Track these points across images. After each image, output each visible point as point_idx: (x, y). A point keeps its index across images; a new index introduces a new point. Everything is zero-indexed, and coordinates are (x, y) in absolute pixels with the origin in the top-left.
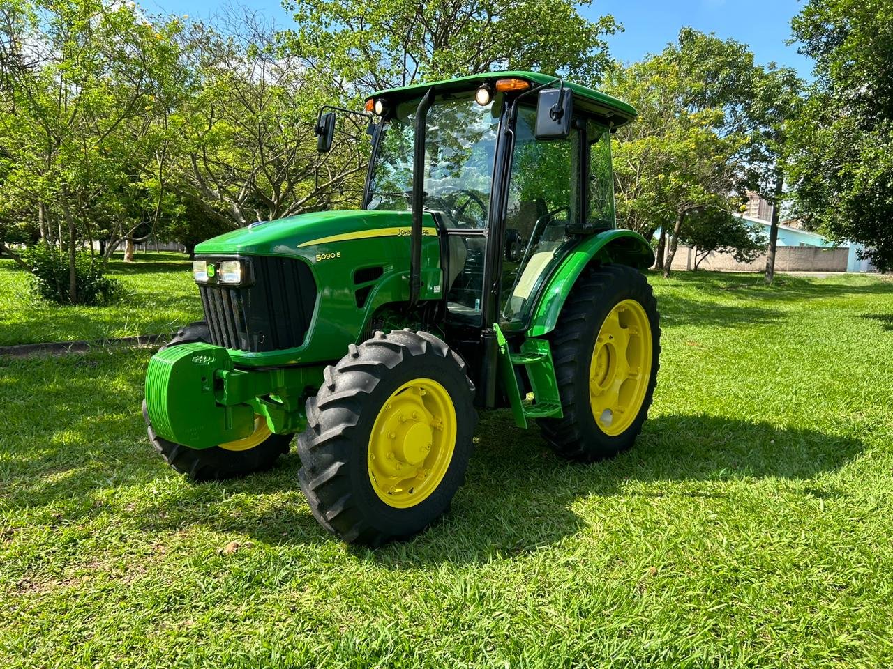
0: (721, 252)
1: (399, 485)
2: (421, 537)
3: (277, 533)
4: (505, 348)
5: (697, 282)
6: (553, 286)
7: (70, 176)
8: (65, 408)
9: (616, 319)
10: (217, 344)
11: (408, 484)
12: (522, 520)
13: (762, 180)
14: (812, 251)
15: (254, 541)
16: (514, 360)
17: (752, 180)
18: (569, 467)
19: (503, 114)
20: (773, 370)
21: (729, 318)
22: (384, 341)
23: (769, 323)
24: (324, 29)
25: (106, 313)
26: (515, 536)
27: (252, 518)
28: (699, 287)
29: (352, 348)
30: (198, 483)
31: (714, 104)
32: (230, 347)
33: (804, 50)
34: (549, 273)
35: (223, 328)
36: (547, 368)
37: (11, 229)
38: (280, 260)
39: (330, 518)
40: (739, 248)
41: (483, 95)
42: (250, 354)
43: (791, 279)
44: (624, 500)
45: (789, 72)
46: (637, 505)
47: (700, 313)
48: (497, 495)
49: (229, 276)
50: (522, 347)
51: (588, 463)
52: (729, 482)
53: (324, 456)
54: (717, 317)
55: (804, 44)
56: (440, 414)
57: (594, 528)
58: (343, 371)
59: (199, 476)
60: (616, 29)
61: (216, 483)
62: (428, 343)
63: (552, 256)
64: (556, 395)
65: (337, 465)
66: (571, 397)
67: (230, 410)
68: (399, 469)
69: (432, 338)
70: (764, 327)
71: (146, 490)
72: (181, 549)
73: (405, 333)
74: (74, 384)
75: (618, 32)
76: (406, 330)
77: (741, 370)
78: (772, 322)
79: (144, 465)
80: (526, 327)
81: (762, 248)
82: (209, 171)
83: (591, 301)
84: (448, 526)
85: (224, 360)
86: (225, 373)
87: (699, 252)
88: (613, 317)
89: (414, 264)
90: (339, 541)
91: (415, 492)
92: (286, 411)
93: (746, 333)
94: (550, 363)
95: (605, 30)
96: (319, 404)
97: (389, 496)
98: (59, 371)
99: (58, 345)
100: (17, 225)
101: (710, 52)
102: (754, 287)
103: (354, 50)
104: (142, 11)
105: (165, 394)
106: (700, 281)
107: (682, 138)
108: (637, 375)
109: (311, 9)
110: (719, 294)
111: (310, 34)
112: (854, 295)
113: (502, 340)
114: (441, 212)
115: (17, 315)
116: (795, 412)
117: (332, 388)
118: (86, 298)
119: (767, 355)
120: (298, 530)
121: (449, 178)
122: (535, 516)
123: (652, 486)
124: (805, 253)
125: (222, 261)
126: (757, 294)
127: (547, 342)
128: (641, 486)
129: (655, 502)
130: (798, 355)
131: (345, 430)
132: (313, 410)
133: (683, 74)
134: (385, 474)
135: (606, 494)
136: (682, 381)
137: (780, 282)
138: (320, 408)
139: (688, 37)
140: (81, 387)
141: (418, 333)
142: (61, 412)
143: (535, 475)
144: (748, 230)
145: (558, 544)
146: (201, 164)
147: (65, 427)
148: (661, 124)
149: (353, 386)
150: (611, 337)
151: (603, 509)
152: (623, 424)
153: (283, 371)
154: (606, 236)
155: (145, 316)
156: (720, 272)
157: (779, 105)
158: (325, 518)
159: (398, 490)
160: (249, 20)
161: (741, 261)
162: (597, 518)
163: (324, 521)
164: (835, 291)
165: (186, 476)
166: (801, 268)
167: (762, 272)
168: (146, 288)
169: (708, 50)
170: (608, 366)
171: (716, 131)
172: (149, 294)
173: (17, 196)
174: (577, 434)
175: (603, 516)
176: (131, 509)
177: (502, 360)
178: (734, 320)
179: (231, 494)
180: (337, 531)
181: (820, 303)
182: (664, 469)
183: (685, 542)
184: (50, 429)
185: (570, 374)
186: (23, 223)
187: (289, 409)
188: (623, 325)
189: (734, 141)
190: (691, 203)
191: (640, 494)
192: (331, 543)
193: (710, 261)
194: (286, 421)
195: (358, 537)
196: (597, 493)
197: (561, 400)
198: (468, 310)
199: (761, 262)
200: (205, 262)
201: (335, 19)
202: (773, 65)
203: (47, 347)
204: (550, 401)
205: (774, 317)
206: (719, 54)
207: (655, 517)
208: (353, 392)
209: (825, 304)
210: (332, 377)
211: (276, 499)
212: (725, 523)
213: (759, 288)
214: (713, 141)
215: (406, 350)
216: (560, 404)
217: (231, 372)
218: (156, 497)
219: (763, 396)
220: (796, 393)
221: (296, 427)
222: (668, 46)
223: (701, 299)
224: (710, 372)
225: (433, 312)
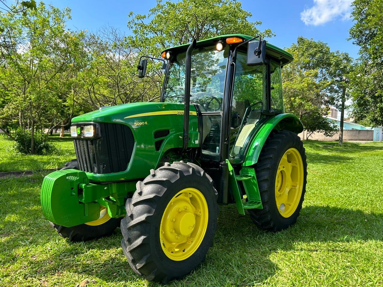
0: (318, 132)
1: (177, 247)
2: (189, 276)
3: (110, 274)
4: (232, 172)
5: (309, 145)
6: (256, 141)
7: (33, 97)
8: (16, 202)
9: (286, 158)
10: (82, 170)
11: (182, 247)
12: (244, 265)
13: (336, 100)
14: (358, 132)
15: (97, 279)
16: (237, 178)
17: (331, 101)
18: (265, 234)
19: (230, 55)
20: (355, 184)
21: (327, 160)
22: (169, 167)
23: (346, 162)
24: (146, 37)
25: (45, 158)
26: (241, 276)
27: (98, 264)
28: (311, 147)
29: (152, 171)
30: (73, 243)
31: (314, 69)
32: (88, 171)
33: (356, 42)
34: (253, 135)
35: (84, 162)
36: (254, 182)
37: (11, 123)
38: (115, 124)
39: (138, 268)
40: (326, 130)
41: (219, 46)
42: (98, 175)
43: (350, 143)
44: (297, 253)
45: (346, 54)
46: (305, 256)
47: (313, 158)
48: (230, 251)
49: (88, 133)
50: (240, 172)
51: (275, 232)
52: (350, 243)
53: (135, 232)
54: (321, 160)
55: (355, 40)
56: (199, 208)
57: (284, 271)
58: (146, 184)
59: (74, 239)
60: (272, 35)
61: (82, 243)
62: (193, 169)
63: (254, 126)
64: (259, 197)
65: (143, 238)
66: (266, 198)
67: (86, 205)
68: (177, 239)
69: (195, 166)
70: (344, 164)
71: (44, 247)
72: (56, 284)
73: (181, 163)
74: (24, 191)
75: (273, 36)
76: (181, 161)
77: (340, 184)
78: (347, 162)
79: (47, 233)
80: (242, 162)
81: (336, 130)
82: (96, 98)
83: (275, 148)
84: (204, 270)
85: (83, 178)
86: (84, 185)
87: (308, 132)
88: (284, 157)
89: (185, 128)
90: (144, 279)
91: (186, 251)
92: (118, 206)
93: (337, 167)
94: (256, 180)
95: (267, 35)
96: (133, 203)
97: (172, 254)
98: (17, 184)
99: (19, 172)
100: (13, 121)
101: (311, 47)
102: (335, 147)
103: (158, 44)
104: (68, 29)
105: (50, 197)
106: (310, 144)
107: (301, 82)
108: (296, 186)
109: (140, 28)
110: (320, 150)
111: (140, 38)
112: (380, 150)
113: (231, 168)
114: (198, 104)
115: (5, 159)
116: (372, 204)
117: (140, 194)
118: (39, 152)
119: (350, 177)
120: (122, 272)
121: (200, 92)
122: (251, 263)
123: (310, 245)
124: (355, 132)
125: (84, 126)
126: (337, 150)
127: (253, 169)
128: (304, 245)
129: (314, 254)
130: (364, 177)
131: (147, 218)
132: (130, 206)
133: (300, 56)
134: (170, 242)
135: (287, 250)
136: (312, 189)
137: (346, 145)
138: (133, 205)
139: (301, 40)
140: (26, 192)
141: (188, 163)
142: (13, 204)
143: (248, 238)
144: (330, 122)
145: (266, 281)
146: (92, 95)
147: (13, 212)
148: (292, 77)
149: (152, 193)
150: (284, 167)
151: (287, 259)
152: (290, 211)
153: (116, 184)
154: (280, 116)
155: (63, 159)
156: (318, 141)
157: (342, 68)
158: (136, 268)
159: (177, 250)
160: (114, 32)
161: (327, 136)
162: (285, 264)
163: (135, 269)
164: (371, 148)
165: (67, 239)
166: (353, 139)
167: (337, 141)
168: (66, 147)
169: (310, 46)
170: (282, 182)
171: (315, 80)
172: (67, 150)
173: (14, 109)
174: (269, 217)
175: (287, 263)
176: (35, 259)
177: (231, 178)
178: (330, 161)
179: (89, 250)
180: (142, 275)
181: (366, 154)
182: (315, 236)
183: (337, 281)
184: (5, 213)
185: (265, 186)
186: (15, 120)
187: (119, 204)
188: (289, 162)
189: (323, 84)
190: (306, 110)
191: (305, 250)
192: (139, 281)
193: (313, 136)
194: (118, 210)
195: (154, 278)
196: (282, 249)
197: (262, 199)
198: (212, 153)
199: (336, 136)
200: (76, 127)
201: (150, 31)
202: (338, 52)
203: (14, 173)
204: (255, 200)
205: (348, 160)
206: (315, 47)
207: (316, 264)
208: (152, 196)
209: (368, 154)
210: (140, 187)
211: (112, 252)
212: (356, 268)
213: (337, 147)
214: (314, 84)
215: (181, 172)
216: (261, 202)
217: (87, 184)
218: (49, 252)
219: (354, 197)
220: (369, 195)
221: (123, 214)
222: (293, 44)
223: (312, 152)
224: (324, 185)
225: (195, 154)
